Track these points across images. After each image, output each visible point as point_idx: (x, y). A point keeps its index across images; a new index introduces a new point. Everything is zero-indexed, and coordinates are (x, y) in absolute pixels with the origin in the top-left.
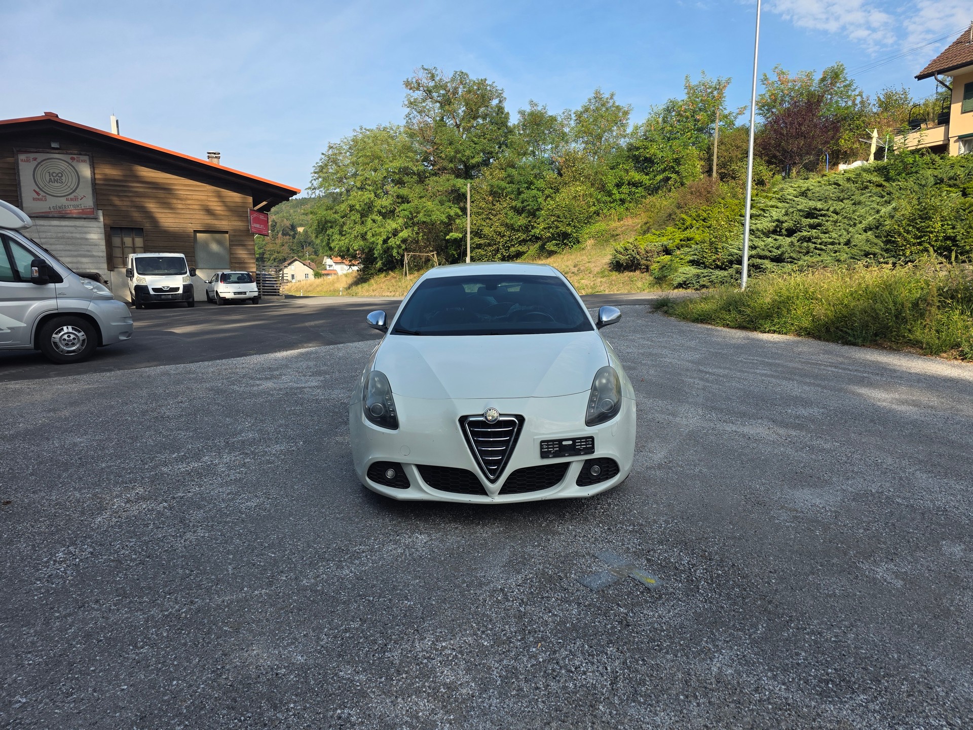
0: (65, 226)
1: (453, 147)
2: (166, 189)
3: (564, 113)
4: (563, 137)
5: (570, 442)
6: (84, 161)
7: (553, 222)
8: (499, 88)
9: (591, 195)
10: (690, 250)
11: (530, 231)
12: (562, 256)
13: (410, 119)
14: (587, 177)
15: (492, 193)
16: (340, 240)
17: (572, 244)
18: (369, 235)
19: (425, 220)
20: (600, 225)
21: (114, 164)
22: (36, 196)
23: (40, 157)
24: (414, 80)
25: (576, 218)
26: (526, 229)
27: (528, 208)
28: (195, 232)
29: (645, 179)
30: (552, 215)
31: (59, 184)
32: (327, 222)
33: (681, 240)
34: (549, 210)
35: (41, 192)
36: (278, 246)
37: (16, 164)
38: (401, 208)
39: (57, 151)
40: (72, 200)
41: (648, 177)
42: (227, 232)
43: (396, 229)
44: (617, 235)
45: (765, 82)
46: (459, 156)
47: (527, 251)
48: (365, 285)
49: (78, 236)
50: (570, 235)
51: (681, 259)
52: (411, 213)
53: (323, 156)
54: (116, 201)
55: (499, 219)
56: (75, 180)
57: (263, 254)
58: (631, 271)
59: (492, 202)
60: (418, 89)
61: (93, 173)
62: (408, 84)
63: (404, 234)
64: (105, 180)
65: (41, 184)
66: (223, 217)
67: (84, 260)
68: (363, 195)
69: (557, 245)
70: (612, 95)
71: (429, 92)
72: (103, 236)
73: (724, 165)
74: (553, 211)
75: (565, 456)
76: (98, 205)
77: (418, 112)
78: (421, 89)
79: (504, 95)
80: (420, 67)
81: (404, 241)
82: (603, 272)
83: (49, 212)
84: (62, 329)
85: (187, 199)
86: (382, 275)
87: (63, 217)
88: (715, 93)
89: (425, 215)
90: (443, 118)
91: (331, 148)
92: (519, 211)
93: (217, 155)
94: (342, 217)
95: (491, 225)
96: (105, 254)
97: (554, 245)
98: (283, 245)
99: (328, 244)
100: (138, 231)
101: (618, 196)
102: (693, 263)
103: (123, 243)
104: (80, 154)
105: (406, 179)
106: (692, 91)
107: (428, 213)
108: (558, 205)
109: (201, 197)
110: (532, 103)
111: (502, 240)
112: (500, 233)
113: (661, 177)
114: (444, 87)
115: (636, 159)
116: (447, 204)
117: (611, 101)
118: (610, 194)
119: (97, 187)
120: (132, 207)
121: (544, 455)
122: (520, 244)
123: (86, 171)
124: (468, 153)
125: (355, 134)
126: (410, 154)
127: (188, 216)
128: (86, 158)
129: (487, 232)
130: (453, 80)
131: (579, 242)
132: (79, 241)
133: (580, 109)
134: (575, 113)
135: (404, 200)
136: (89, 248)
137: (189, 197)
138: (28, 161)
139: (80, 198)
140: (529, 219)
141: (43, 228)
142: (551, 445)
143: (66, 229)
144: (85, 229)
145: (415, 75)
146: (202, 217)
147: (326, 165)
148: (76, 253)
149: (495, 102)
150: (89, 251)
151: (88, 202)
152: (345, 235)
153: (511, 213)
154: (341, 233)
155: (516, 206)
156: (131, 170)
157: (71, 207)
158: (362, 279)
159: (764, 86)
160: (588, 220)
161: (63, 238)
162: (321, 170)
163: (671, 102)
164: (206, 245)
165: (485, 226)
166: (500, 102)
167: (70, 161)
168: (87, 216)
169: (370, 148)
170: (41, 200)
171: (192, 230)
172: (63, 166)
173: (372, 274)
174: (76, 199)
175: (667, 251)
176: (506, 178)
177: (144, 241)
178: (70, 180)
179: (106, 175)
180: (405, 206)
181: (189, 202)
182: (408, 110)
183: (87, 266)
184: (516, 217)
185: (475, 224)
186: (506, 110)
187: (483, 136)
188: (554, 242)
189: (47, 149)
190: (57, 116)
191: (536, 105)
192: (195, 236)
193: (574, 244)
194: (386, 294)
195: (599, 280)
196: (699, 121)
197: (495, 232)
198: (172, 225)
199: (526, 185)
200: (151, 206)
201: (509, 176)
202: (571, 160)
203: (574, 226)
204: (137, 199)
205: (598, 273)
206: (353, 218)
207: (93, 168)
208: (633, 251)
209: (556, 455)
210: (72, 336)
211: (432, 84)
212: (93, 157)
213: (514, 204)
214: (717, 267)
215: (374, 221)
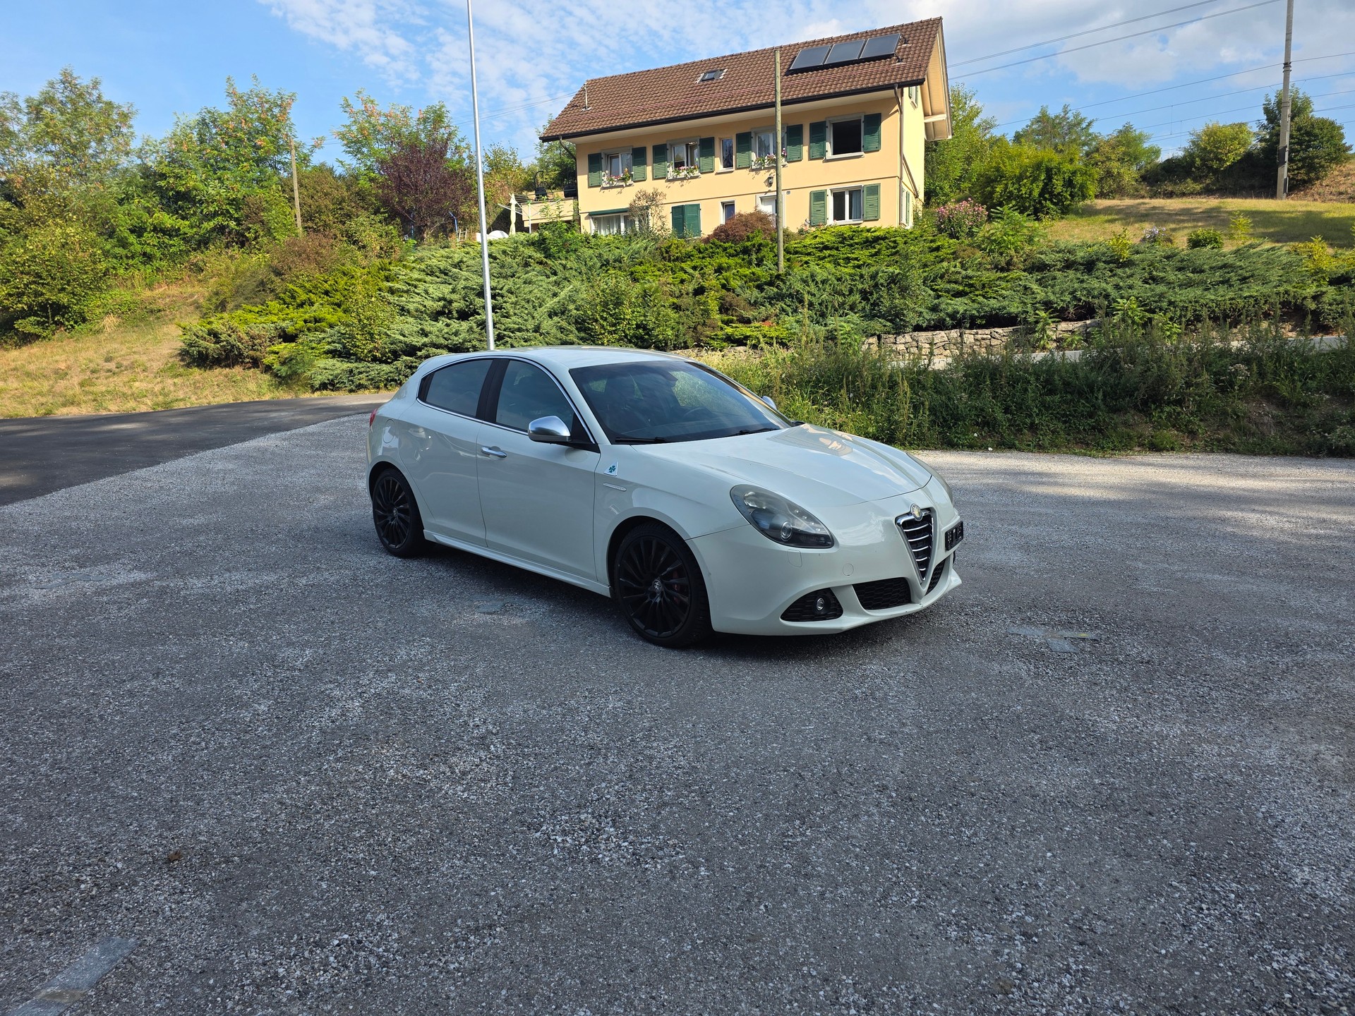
3: (4, 98)
7: (26, 285)
10: (323, 335)
17: (72, 323)
20: (121, 294)
29: (183, 225)
33: (305, 321)
41: (187, 223)
44: (159, 311)
45: (347, 109)
50: (66, 307)
51: (313, 348)
58: (226, 366)
69: (40, 323)
70: (96, 84)
73: (311, 216)
74: (23, 265)
82: (171, 369)
88: (276, 111)
97: (33, 325)
101: (138, 248)
102: (334, 353)
106: (240, 102)
108: (35, 256)
113: (212, 224)
115: (161, 192)
117: (95, 93)
118: (123, 243)
131: (84, 320)
133: (36, 96)
134: (25, 101)
159: (348, 115)
160: (97, 285)
163: (209, 112)
175: (288, 337)
188: (32, 319)
193: (76, 323)
195: (170, 381)
196: (259, 148)
202: (36, 180)
203: (73, 293)
205: (162, 370)
208: (230, 336)
214: (375, 359)
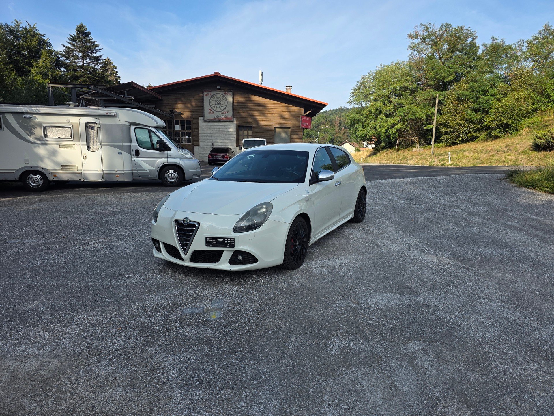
0: (220, 125)
1: (434, 71)
2: (263, 106)
3: (518, 42)
4: (516, 59)
5: (222, 240)
6: (230, 94)
7: (498, 117)
8: (473, 31)
9: (531, 98)
11: (484, 123)
12: (502, 139)
13: (412, 57)
14: (531, 85)
15: (458, 99)
16: (362, 131)
17: (512, 131)
18: (378, 127)
19: (411, 117)
21: (241, 95)
22: (210, 112)
23: (213, 93)
24: (415, 33)
25: (516, 114)
26: (481, 122)
27: (482, 108)
28: (275, 127)
30: (497, 112)
31: (219, 106)
32: (355, 120)
34: (496, 108)
35: (212, 110)
36: (342, 134)
37: (203, 97)
38: (399, 111)
39: (219, 90)
40: (224, 113)
42: (290, 128)
43: (394, 123)
46: (438, 77)
47: (480, 136)
48: (374, 156)
49: (225, 130)
50: (511, 125)
52: (404, 114)
53: (358, 83)
54: (242, 113)
55: (461, 116)
56: (226, 103)
57: (333, 139)
58: (547, 151)
59: (458, 105)
60: (416, 38)
61: (233, 100)
62: (411, 36)
63: (398, 126)
64: (238, 103)
65: (212, 106)
66: (288, 120)
67: (227, 141)
68: (376, 104)
69: (500, 132)
71: (423, 39)
72: (235, 130)
74: (498, 109)
75: (218, 247)
76: (234, 115)
77: (418, 52)
78: (419, 37)
79: (476, 35)
80: (420, 24)
81: (398, 130)
82: (525, 151)
83: (214, 119)
84: (169, 172)
85: (273, 111)
86: (385, 151)
87: (220, 121)
89: (412, 114)
90: (434, 54)
91: (363, 78)
92: (476, 111)
93: (290, 87)
94: (365, 118)
95: (456, 120)
96: (235, 139)
97: (498, 132)
98: (344, 134)
99: (356, 133)
100: (250, 127)
103: (243, 133)
104: (229, 91)
105: (403, 93)
107: (414, 113)
108: (503, 105)
109: (280, 110)
110: (493, 38)
111: (462, 129)
112: (461, 124)
114: (434, 34)
116: (427, 107)
119: (234, 107)
120: (248, 116)
121: (207, 244)
122: (475, 132)
123: (230, 99)
124: (445, 74)
125: (378, 69)
126: (408, 78)
127: (273, 120)
128: (231, 93)
129: (452, 124)
130: (440, 29)
132: (225, 132)
133: (531, 38)
134: (526, 42)
135: (401, 106)
136: (228, 136)
137: (274, 110)
138: (207, 95)
139: (227, 112)
140: (483, 115)
141: (211, 127)
142: (211, 240)
143: (220, 127)
144: (228, 127)
145: (415, 30)
146: (280, 120)
147: (359, 88)
148: (224, 138)
149: (470, 40)
150: (229, 137)
151: (230, 114)
152: (365, 128)
153: (470, 112)
154: (363, 127)
155: (474, 107)
156: (249, 98)
157: (224, 116)
158: (374, 153)
160: (527, 115)
161: (219, 131)
162: (356, 91)
164: (280, 134)
165: (451, 120)
166: (473, 39)
167: (224, 94)
168: (229, 121)
169: (383, 76)
170: (212, 113)
171: (273, 127)
172: (221, 97)
173: (379, 150)
174: (225, 113)
176: (469, 89)
177: (252, 132)
178: (224, 104)
179: (238, 100)
180: (401, 109)
181: (273, 112)
182: (411, 51)
183: (227, 144)
184: (474, 114)
185: (444, 119)
186: (477, 45)
187: (456, 63)
188: (498, 130)
189: (215, 89)
190: (219, 74)
191: (497, 39)
192: (275, 130)
194: (383, 162)
195: (521, 156)
197: (458, 124)
198: (265, 124)
199: (482, 93)
200: (256, 115)
201: (471, 87)
202: (520, 74)
203: (514, 119)
204: (251, 112)
205: (522, 151)
206: (370, 118)
207: (233, 97)
208: (549, 136)
209: (214, 245)
210: (173, 175)
211: (426, 34)
212: (233, 92)
213: (473, 105)
215: (382, 119)
